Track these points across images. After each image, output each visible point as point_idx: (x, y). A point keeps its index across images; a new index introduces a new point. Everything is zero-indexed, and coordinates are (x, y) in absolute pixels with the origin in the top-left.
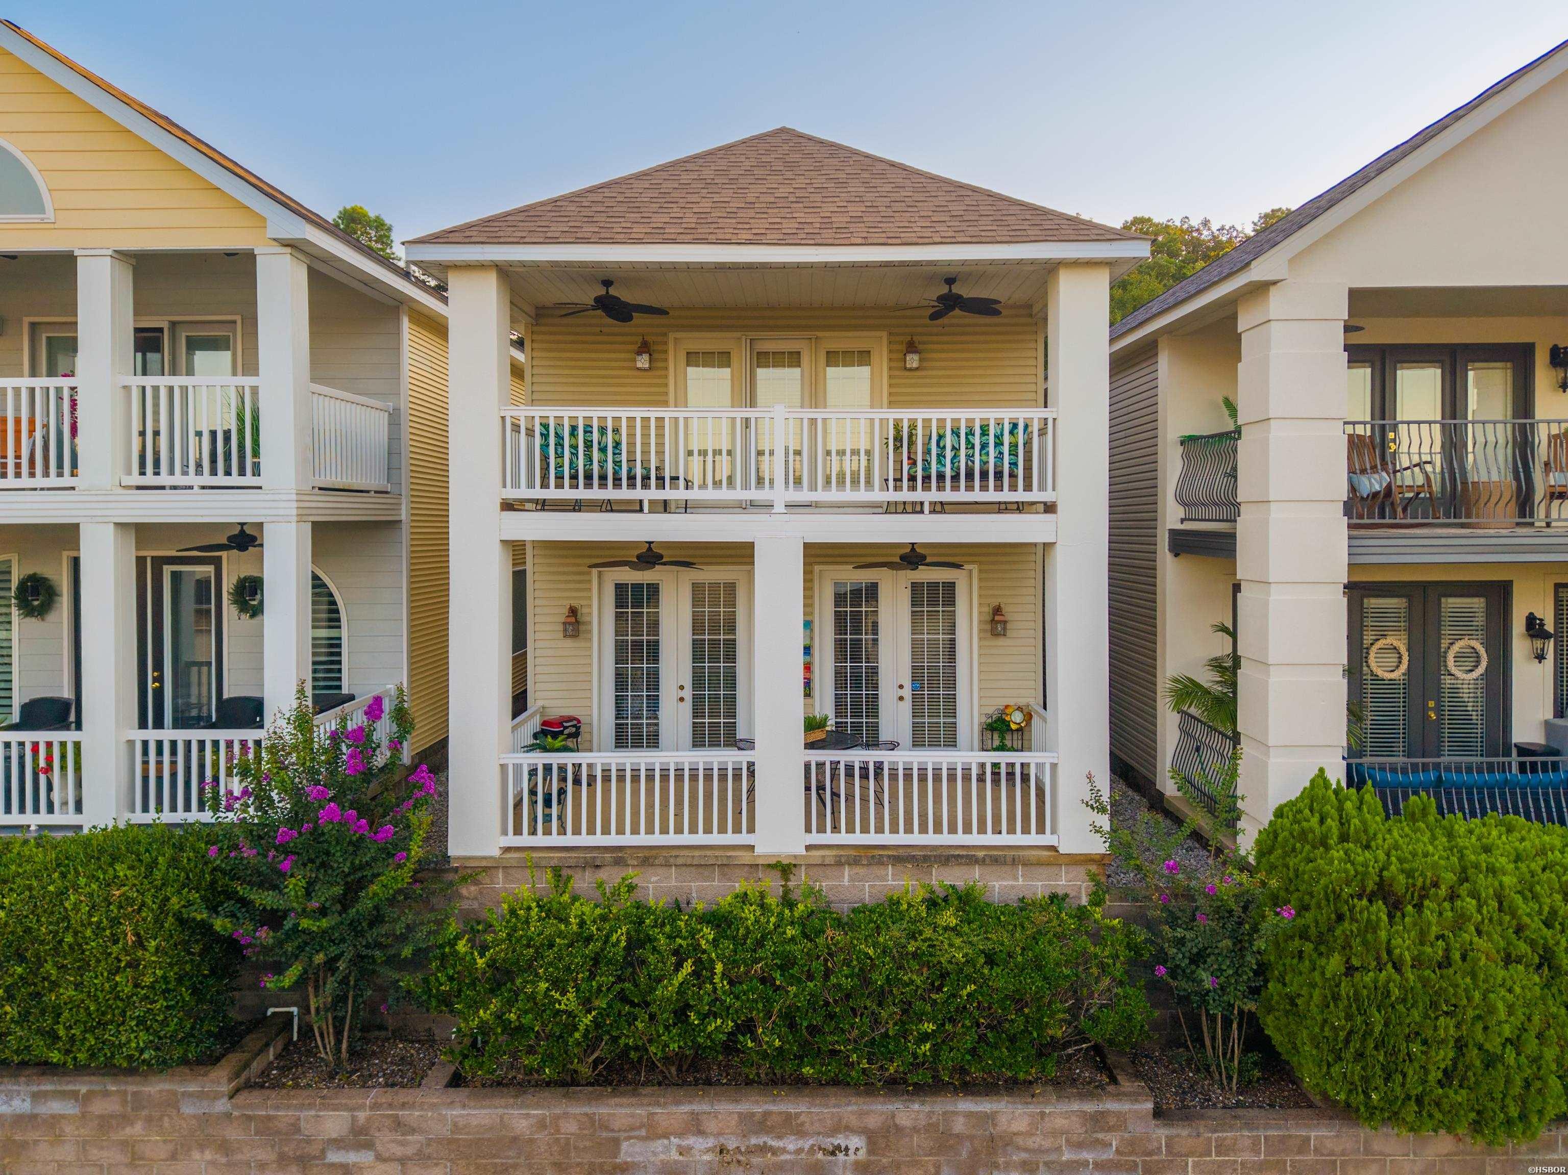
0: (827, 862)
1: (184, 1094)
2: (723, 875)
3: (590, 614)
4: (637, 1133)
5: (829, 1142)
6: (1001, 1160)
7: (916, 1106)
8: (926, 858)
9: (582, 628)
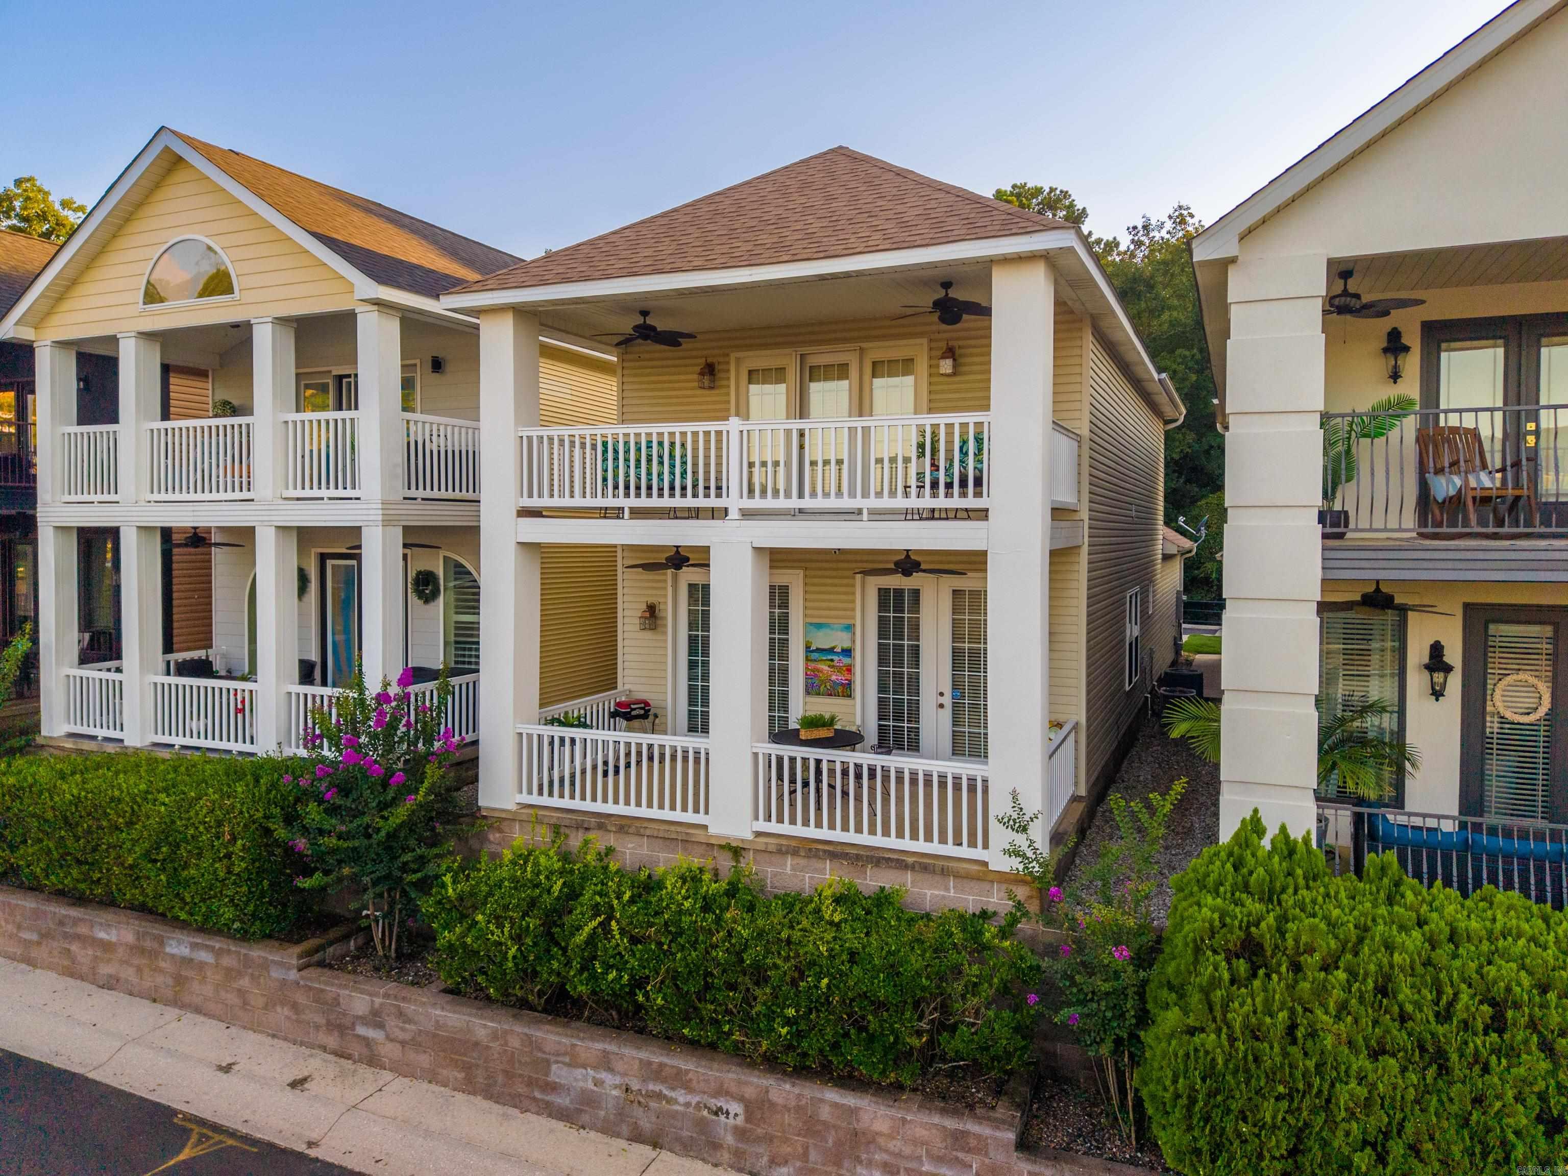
0: (770, 849)
1: (272, 961)
2: (685, 849)
3: (666, 610)
4: (560, 1059)
5: (714, 1103)
6: (864, 1156)
7: (788, 1086)
8: (858, 857)
9: (659, 622)
